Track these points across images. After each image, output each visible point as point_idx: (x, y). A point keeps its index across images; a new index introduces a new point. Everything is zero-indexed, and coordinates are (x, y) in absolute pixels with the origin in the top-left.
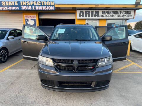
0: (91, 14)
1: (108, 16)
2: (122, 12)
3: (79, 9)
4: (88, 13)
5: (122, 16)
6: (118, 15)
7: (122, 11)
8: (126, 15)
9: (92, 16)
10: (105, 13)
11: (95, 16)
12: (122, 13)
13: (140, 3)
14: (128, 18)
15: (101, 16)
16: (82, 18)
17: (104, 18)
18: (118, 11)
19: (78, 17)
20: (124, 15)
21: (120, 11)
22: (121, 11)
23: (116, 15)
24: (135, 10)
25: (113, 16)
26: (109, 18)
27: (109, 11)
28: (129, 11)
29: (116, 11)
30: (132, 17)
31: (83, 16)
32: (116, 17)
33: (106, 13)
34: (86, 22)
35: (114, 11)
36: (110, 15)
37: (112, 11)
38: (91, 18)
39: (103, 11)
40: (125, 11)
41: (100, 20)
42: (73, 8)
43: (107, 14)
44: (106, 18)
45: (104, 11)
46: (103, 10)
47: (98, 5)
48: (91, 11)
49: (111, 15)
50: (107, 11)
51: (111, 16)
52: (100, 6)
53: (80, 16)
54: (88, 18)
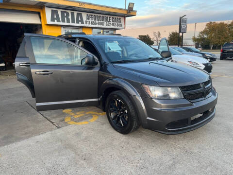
0: (70, 17)
1: (95, 24)
2: (111, 18)
4: (65, 15)
5: (112, 24)
6: (107, 22)
7: (111, 17)
8: (116, 23)
9: (73, 22)
10: (90, 17)
11: (78, 22)
12: (111, 20)
13: (133, 8)
14: (118, 27)
15: (86, 22)
16: (56, 23)
17: (90, 25)
18: (107, 16)
19: (49, 21)
20: (114, 23)
21: (109, 16)
22: (110, 17)
23: (105, 23)
24: (124, 16)
25: (101, 24)
26: (97, 26)
27: (96, 15)
28: (119, 17)
29: (104, 16)
30: (123, 27)
31: (58, 21)
32: (105, 26)
33: (92, 18)
35: (102, 15)
36: (97, 22)
37: (99, 15)
38: (71, 24)
39: (88, 15)
40: (114, 17)
41: (84, 29)
43: (93, 20)
44: (93, 26)
45: (89, 14)
46: (88, 13)
47: (84, 3)
48: (70, 12)
49: (99, 21)
50: (94, 14)
51: (99, 24)
53: (53, 20)
54: (66, 24)
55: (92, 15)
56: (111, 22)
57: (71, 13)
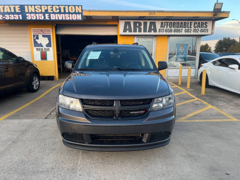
0: (142, 27)
1: (171, 31)
2: (193, 24)
3: (123, 19)
4: (138, 25)
5: (193, 30)
6: (187, 28)
7: (193, 22)
8: (200, 29)
9: (145, 31)
10: (165, 25)
11: (150, 31)
12: (192, 26)
13: (221, 9)
14: (203, 33)
15: (160, 30)
16: (128, 33)
17: (164, 33)
18: (187, 22)
19: (121, 32)
20: (197, 28)
21: (189, 22)
22: (191, 23)
23: (184, 29)
24: (213, 20)
25: (179, 31)
26: (173, 33)
27: (172, 22)
28: (204, 22)
29: (183, 22)
30: (209, 32)
31: (130, 31)
32: (183, 33)
33: (167, 25)
34: (136, 40)
35: (180, 22)
36: (173, 29)
37: (176, 22)
38: (142, 33)
39: (162, 23)
40: (197, 22)
41: (158, 37)
42: (113, 17)
43: (168, 28)
44: (168, 33)
45: (164, 22)
46: (162, 21)
47: (154, 12)
48: (142, 22)
49: (176, 28)
50: (169, 21)
51: (175, 31)
52: (157, 15)
53: (125, 31)
54: (137, 33)
55: (168, 23)
56: (193, 28)
57: (144, 22)
